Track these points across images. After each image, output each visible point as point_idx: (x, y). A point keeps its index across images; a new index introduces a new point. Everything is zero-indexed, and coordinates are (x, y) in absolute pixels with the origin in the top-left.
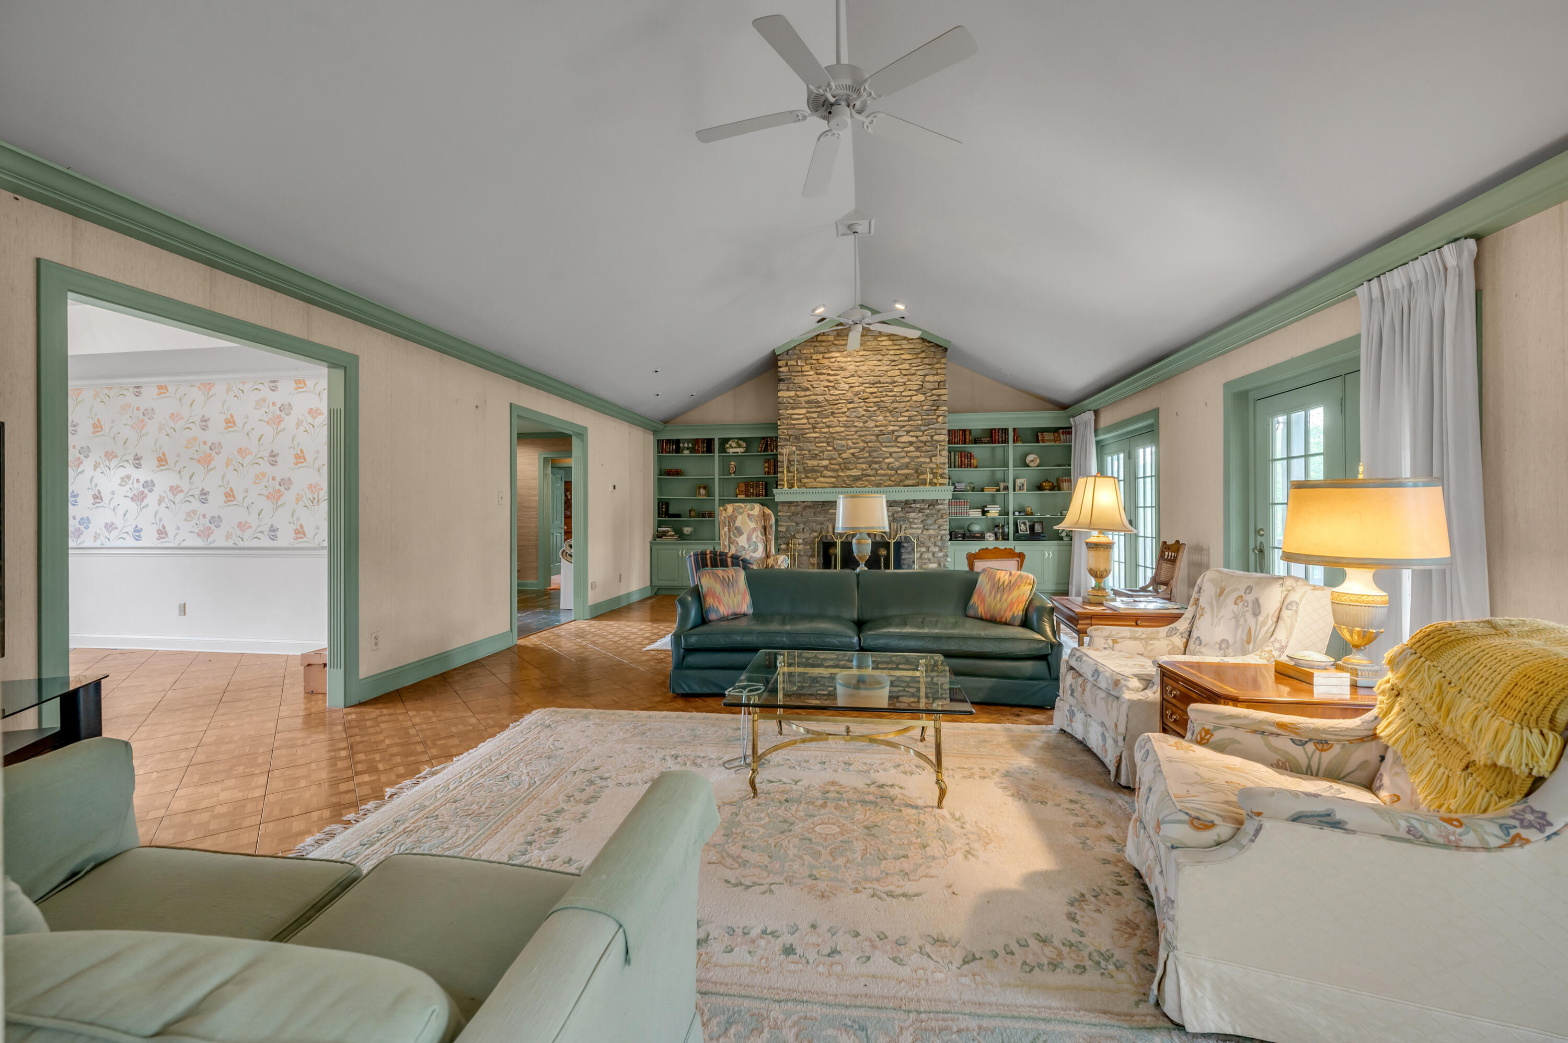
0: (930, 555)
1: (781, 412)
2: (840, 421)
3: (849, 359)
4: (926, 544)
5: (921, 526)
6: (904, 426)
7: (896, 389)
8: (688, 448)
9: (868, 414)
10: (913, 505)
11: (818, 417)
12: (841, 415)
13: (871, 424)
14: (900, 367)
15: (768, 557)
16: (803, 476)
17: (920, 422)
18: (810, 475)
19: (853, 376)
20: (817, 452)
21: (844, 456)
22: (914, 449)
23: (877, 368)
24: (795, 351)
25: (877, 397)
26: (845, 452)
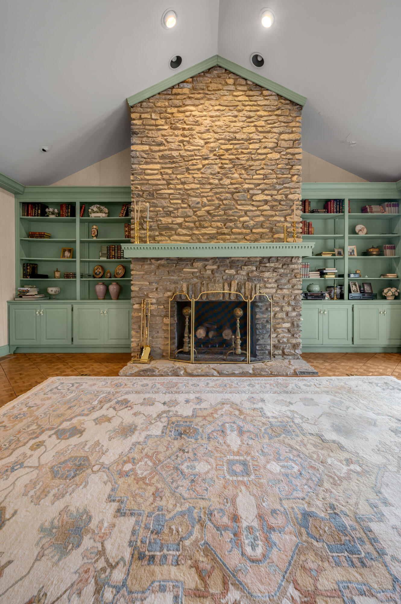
0: (283, 315)
1: (134, 166)
2: (194, 178)
3: (205, 113)
4: (280, 304)
5: (276, 285)
6: (259, 185)
7: (251, 146)
8: (53, 213)
9: (223, 171)
10: (267, 265)
11: (173, 173)
12: (196, 172)
13: (226, 181)
14: (257, 124)
16: (157, 233)
17: (275, 181)
18: (164, 233)
19: (208, 131)
20: (171, 209)
21: (199, 213)
22: (269, 208)
23: (233, 124)
24: (149, 104)
25: (232, 154)
26: (200, 210)
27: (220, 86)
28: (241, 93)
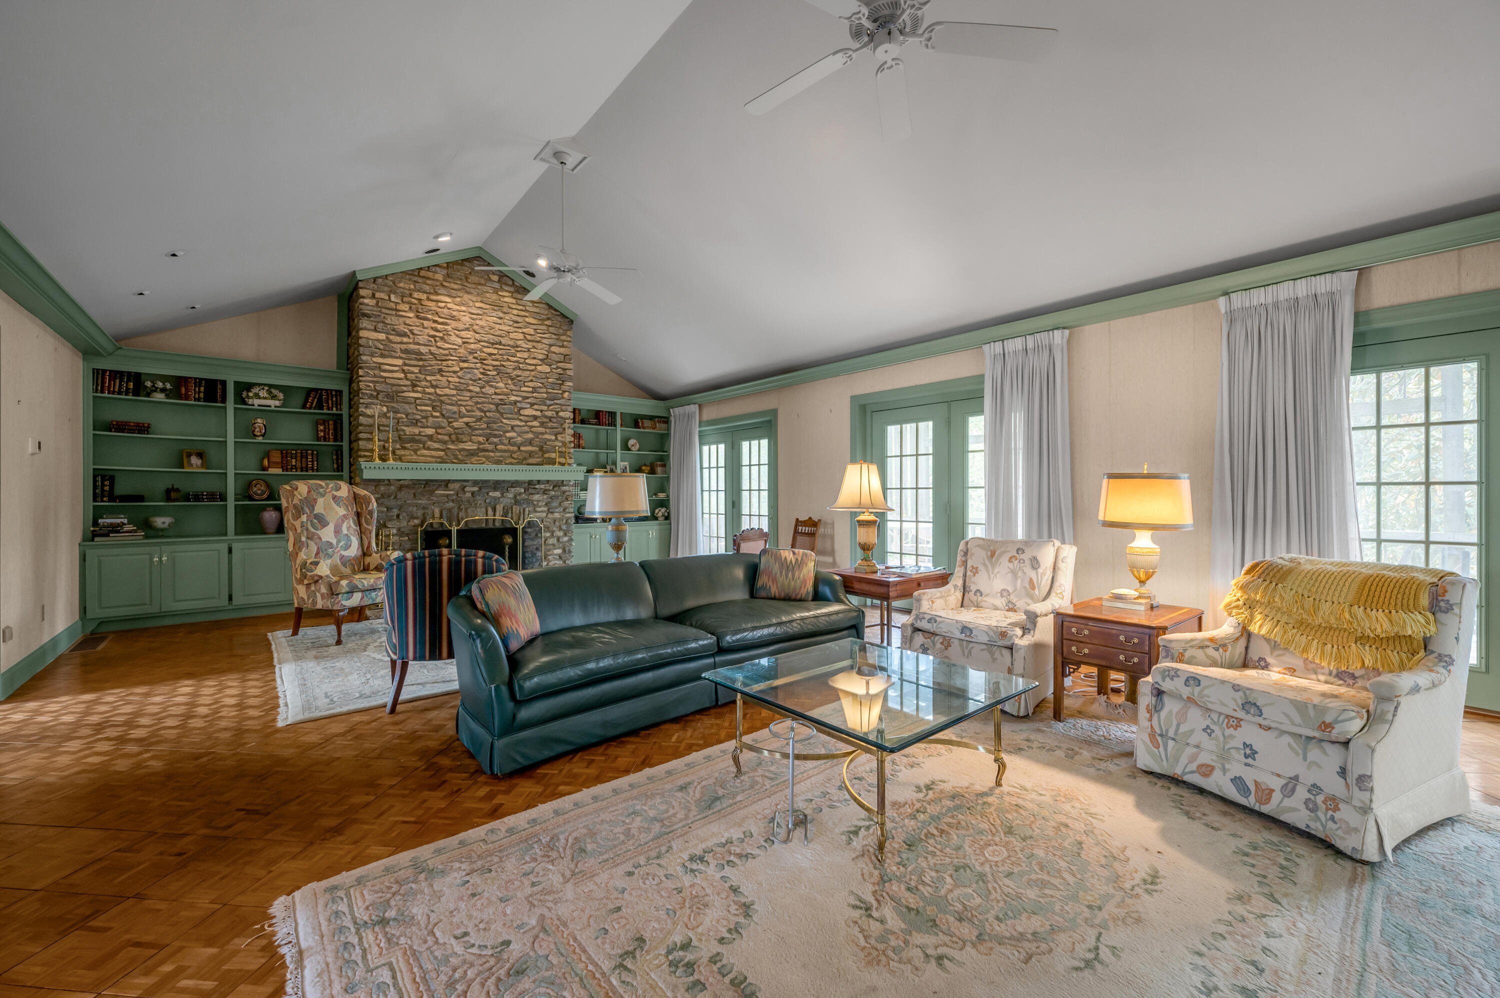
0: (554, 540)
1: (363, 357)
2: (449, 382)
3: (463, 308)
4: (551, 529)
5: (546, 509)
6: (528, 398)
7: (518, 355)
8: (162, 390)
10: (537, 486)
11: (420, 372)
12: (452, 374)
13: (489, 390)
14: (524, 330)
15: (364, 554)
16: (402, 446)
17: (545, 395)
18: (408, 445)
19: (467, 329)
20: (419, 417)
21: (455, 424)
22: (538, 424)
23: (498, 326)
24: (386, 281)
25: (496, 360)
26: (457, 421)
27: (483, 281)
28: (508, 294)
